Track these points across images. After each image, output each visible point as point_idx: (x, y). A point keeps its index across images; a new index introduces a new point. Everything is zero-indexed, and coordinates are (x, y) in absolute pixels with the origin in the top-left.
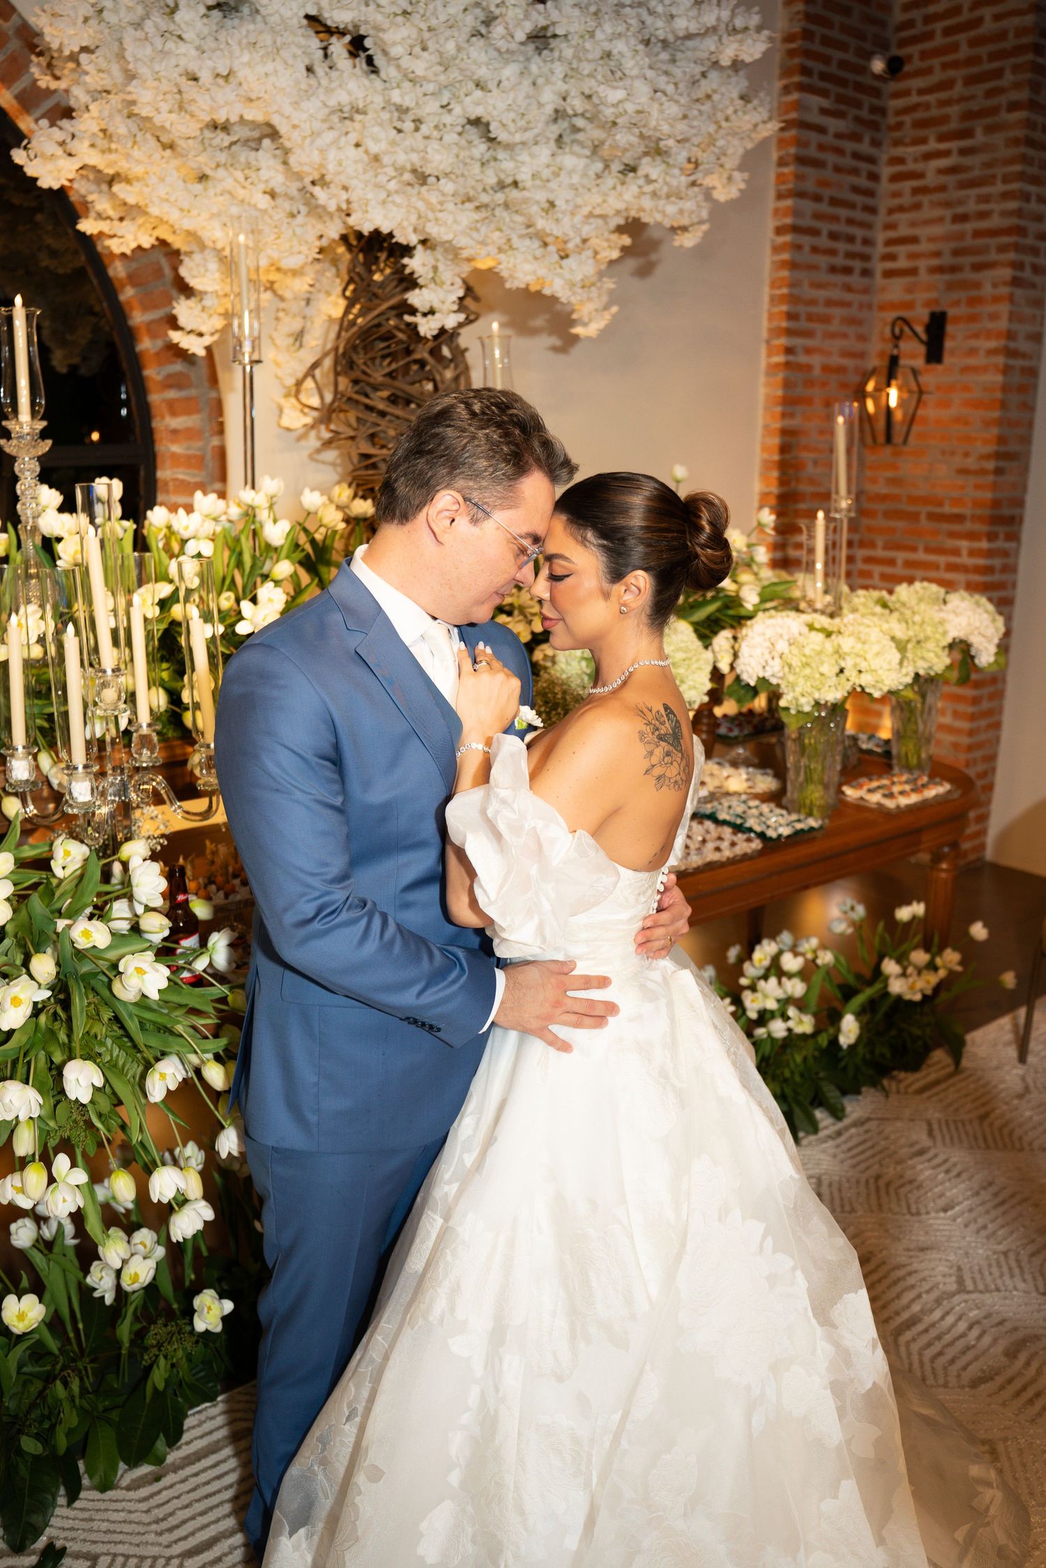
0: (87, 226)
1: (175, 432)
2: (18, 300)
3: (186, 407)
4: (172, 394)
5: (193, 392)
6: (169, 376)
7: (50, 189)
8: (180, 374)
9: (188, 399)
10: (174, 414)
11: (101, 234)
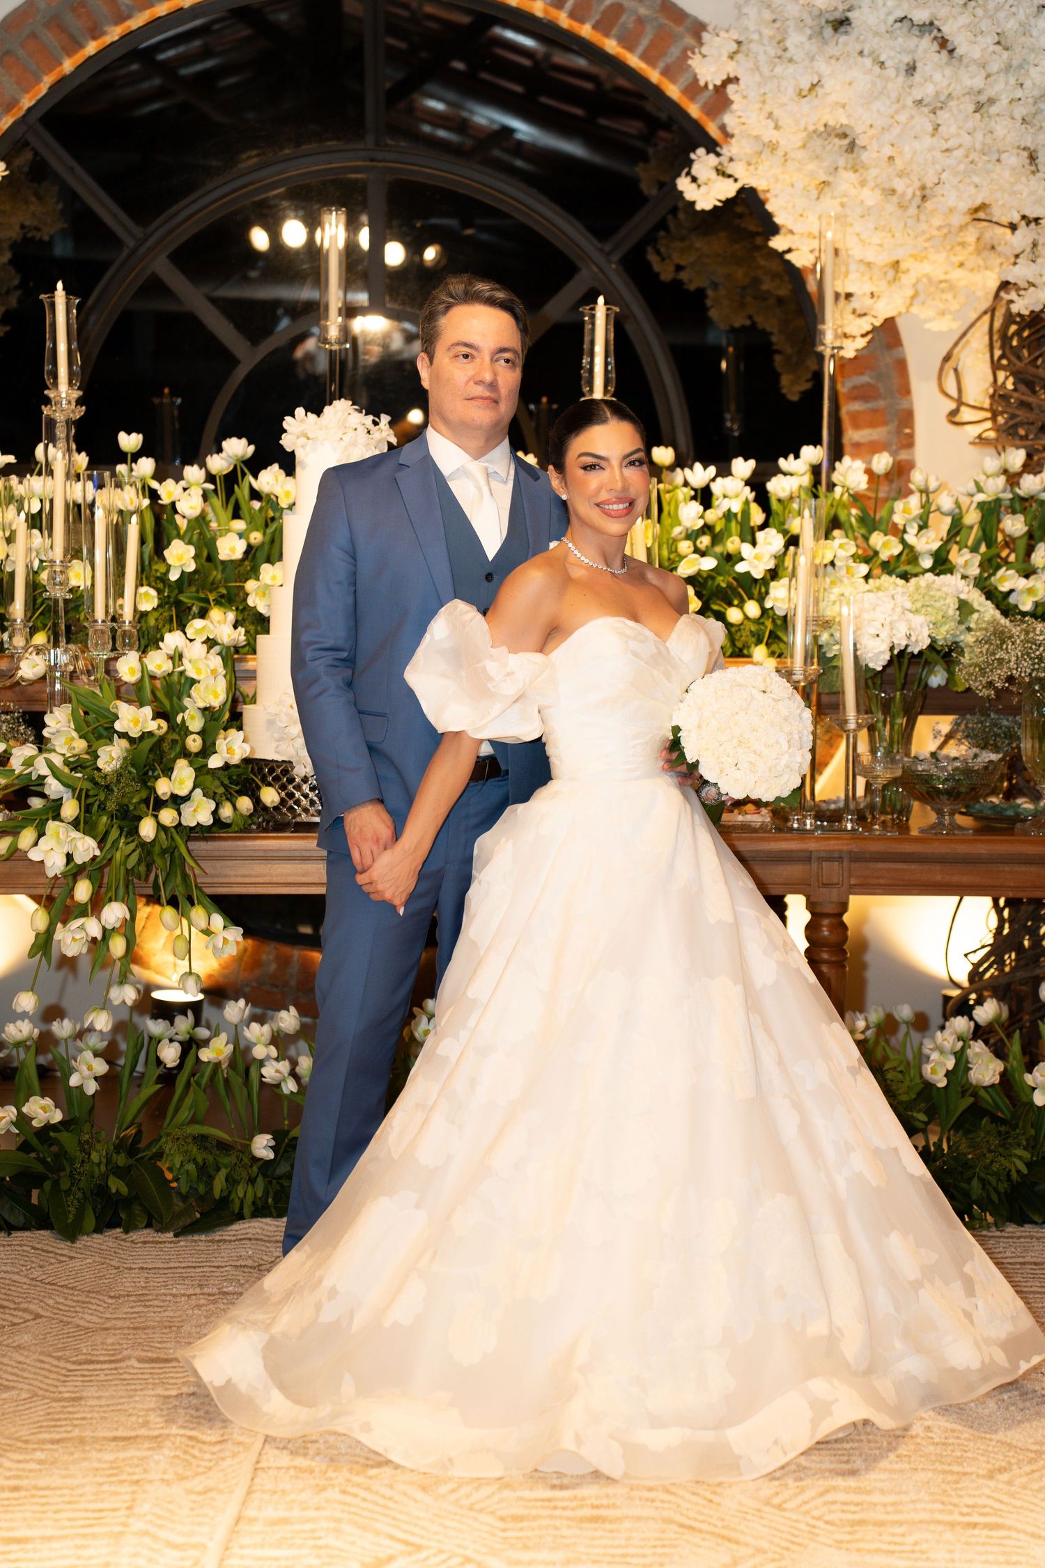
0: (777, 243)
1: (857, 445)
2: (601, 300)
3: (874, 420)
4: (856, 406)
5: (881, 404)
6: (855, 388)
7: (703, 211)
8: (869, 384)
9: (875, 411)
10: (857, 426)
11: (789, 251)
